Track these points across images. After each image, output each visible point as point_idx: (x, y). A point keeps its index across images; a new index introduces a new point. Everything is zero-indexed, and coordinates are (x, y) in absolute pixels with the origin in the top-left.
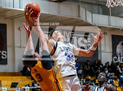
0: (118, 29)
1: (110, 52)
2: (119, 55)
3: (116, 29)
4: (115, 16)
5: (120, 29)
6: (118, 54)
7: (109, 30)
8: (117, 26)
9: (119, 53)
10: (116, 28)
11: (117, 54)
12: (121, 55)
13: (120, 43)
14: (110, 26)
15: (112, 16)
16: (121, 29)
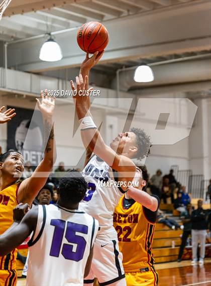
0: (20, 96)
1: (3, 141)
2: (20, 148)
3: (16, 96)
4: (15, 69)
5: (23, 95)
6: (18, 145)
7: (3, 96)
8: (17, 90)
9: (20, 143)
10: (15, 94)
11: (16, 144)
12: (24, 147)
13: (23, 124)
14: (4, 87)
15: (9, 68)
16: (25, 96)
